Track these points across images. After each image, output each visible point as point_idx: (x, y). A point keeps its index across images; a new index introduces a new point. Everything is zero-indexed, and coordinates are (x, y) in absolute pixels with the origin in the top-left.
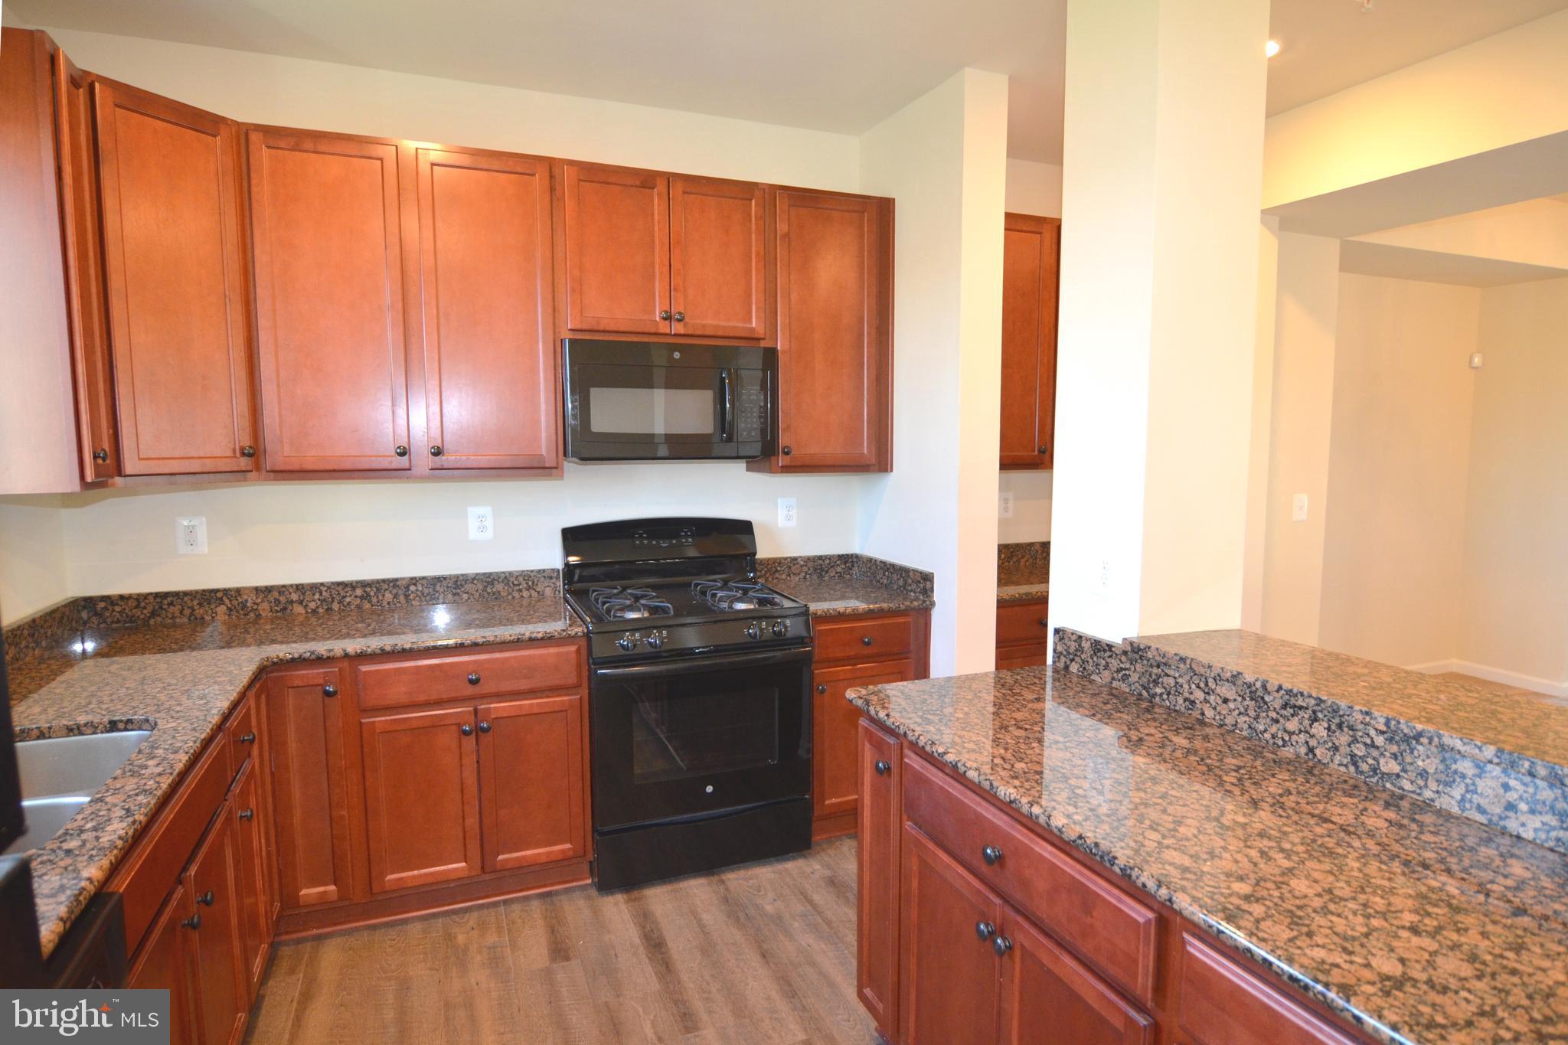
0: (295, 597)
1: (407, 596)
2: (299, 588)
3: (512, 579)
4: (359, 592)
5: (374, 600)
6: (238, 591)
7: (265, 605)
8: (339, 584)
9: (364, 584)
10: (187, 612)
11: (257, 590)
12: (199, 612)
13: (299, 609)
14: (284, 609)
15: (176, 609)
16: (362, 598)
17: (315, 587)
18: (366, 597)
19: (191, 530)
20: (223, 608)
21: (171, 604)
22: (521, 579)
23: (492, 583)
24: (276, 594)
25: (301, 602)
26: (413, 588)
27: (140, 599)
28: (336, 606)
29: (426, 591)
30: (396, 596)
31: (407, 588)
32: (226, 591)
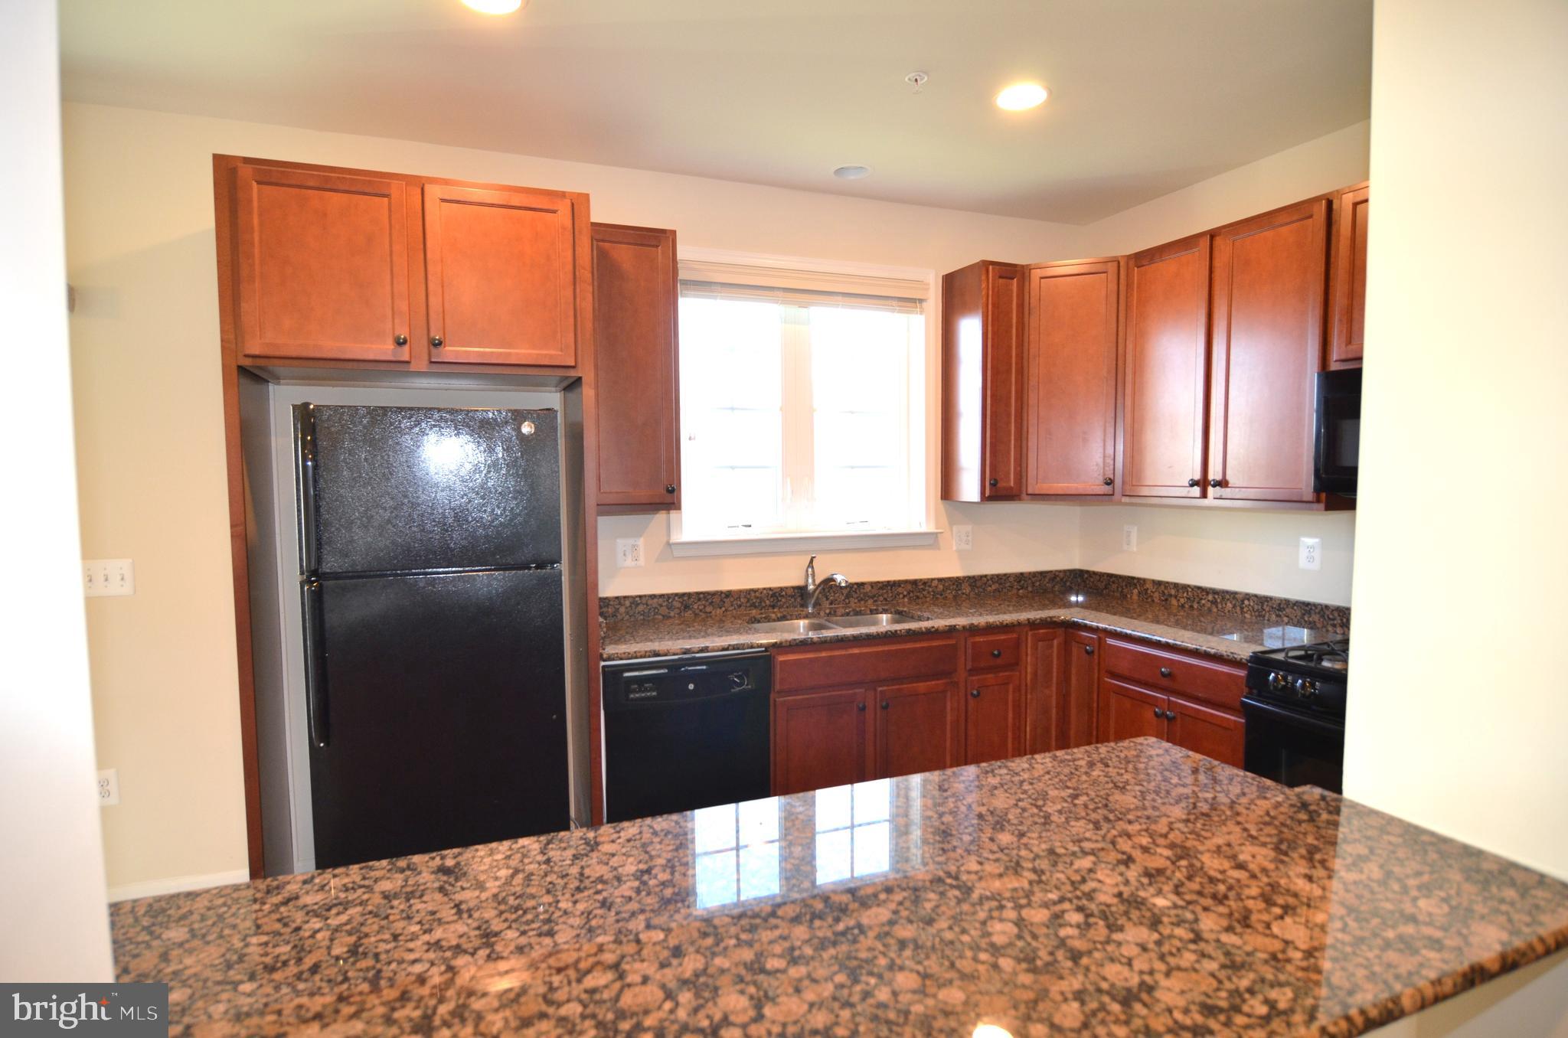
0: (1173, 592)
1: (1242, 608)
2: (1176, 585)
3: (1327, 612)
4: (1210, 597)
5: (1220, 606)
6: (1144, 580)
7: (1156, 595)
8: (1199, 588)
9: (1215, 592)
10: (1120, 589)
11: (1154, 581)
12: (1125, 591)
13: (1174, 602)
14: (1166, 600)
15: (1114, 586)
16: (1212, 602)
17: (1185, 587)
18: (1214, 602)
19: (1129, 534)
20: (1135, 591)
21: (1113, 582)
22: (1336, 614)
23: (1309, 613)
24: (1163, 587)
25: (1176, 597)
26: (1246, 602)
27: (1101, 575)
28: (1196, 606)
29: (1256, 607)
30: (1234, 606)
31: (1243, 601)
32: (1139, 579)
